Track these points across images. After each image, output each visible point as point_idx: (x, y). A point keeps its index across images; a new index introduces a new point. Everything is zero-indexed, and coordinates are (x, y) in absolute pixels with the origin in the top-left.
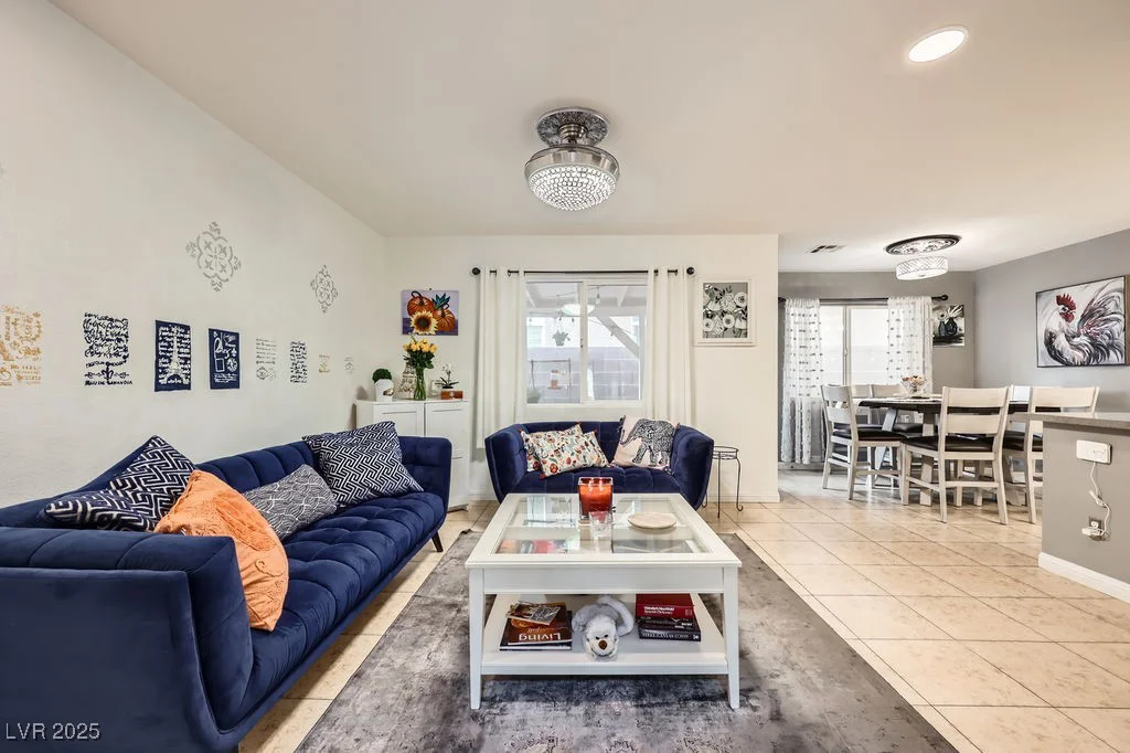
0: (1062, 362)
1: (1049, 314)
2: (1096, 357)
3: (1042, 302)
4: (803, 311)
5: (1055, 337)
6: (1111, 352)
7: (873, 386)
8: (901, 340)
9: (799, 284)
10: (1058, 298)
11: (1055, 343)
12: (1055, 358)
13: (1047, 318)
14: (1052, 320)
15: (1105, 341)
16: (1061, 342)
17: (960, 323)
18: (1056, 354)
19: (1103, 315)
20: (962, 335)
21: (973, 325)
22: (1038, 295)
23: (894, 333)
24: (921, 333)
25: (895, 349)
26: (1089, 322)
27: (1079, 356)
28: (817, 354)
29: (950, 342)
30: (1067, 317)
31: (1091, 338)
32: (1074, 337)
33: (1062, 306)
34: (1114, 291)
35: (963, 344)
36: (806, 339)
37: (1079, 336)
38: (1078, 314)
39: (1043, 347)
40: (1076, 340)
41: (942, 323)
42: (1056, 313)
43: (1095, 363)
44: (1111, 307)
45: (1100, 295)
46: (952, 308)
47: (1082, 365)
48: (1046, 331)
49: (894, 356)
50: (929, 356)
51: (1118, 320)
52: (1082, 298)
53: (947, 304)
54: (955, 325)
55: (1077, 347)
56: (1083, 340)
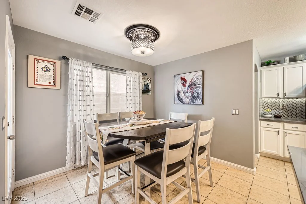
0: (182, 102)
1: (178, 83)
2: (193, 101)
3: (176, 79)
4: (82, 68)
5: (180, 93)
6: (198, 99)
7: (119, 113)
8: (131, 91)
9: (81, 51)
10: (181, 77)
11: (180, 95)
12: (180, 101)
13: (178, 85)
14: (179, 86)
15: (196, 95)
16: (182, 95)
17: (150, 85)
18: (180, 99)
19: (195, 85)
20: (150, 90)
21: (154, 86)
22: (175, 76)
23: (128, 87)
24: (138, 88)
25: (128, 95)
26: (191, 87)
27: (188, 101)
28: (91, 96)
29: (147, 93)
30: (184, 85)
31: (192, 94)
32: (186, 93)
33: (182, 81)
34: (199, 76)
35: (151, 94)
36: (84, 86)
37: (188, 93)
38: (187, 84)
39: (176, 96)
40: (187, 94)
41: (145, 85)
42: (180, 84)
43: (193, 103)
44: (198, 82)
45: (194, 78)
46: (148, 79)
47: (189, 104)
48: (177, 90)
49: (128, 98)
50: (141, 98)
51: (200, 87)
52: (189, 78)
53: (146, 77)
54: (148, 86)
55: (187, 97)
56: (189, 94)
